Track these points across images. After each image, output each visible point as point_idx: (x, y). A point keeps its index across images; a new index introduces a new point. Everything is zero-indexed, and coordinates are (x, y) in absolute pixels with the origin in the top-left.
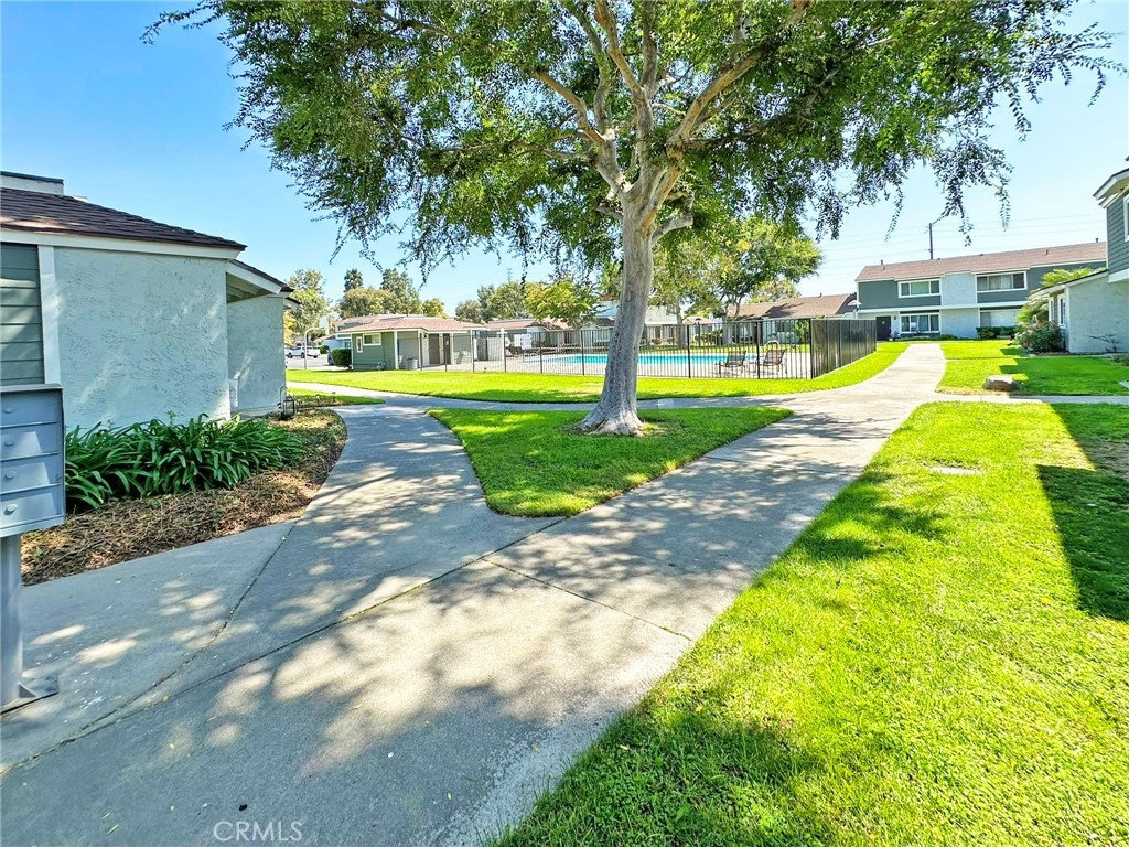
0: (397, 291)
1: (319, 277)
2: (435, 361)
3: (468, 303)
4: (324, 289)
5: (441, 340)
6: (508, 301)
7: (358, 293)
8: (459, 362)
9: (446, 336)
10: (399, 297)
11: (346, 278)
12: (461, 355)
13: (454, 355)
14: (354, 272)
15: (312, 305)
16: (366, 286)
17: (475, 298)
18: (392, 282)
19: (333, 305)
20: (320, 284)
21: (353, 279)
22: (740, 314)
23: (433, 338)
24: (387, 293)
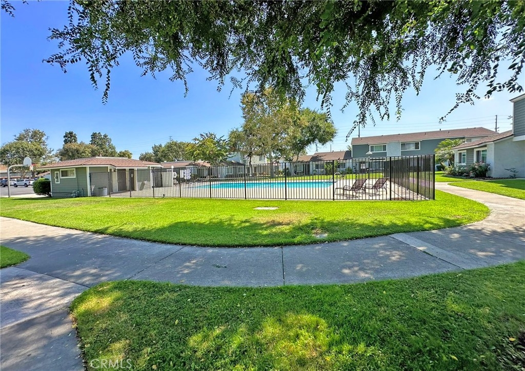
0: (101, 145)
1: (42, 135)
2: (123, 189)
3: (146, 154)
4: (47, 142)
5: (127, 173)
6: (171, 152)
7: (73, 146)
8: (141, 189)
9: (132, 171)
10: (102, 149)
11: (64, 137)
12: (143, 185)
13: (137, 185)
14: (71, 133)
15: (36, 152)
16: (79, 142)
17: (151, 151)
18: (97, 140)
19: (54, 153)
20: (43, 139)
21: (70, 137)
22: (299, 160)
23: (122, 172)
24: (95, 147)
